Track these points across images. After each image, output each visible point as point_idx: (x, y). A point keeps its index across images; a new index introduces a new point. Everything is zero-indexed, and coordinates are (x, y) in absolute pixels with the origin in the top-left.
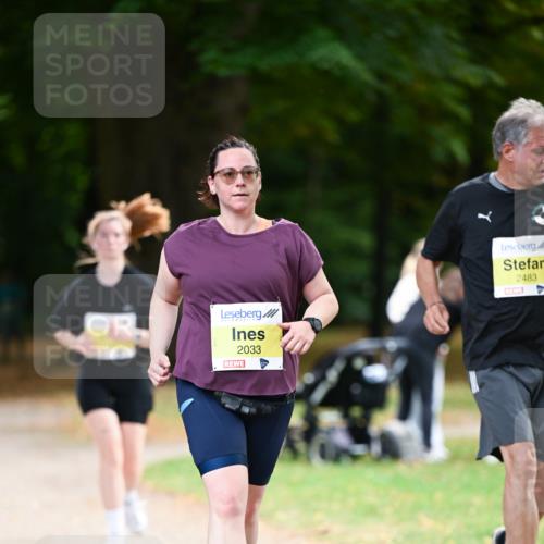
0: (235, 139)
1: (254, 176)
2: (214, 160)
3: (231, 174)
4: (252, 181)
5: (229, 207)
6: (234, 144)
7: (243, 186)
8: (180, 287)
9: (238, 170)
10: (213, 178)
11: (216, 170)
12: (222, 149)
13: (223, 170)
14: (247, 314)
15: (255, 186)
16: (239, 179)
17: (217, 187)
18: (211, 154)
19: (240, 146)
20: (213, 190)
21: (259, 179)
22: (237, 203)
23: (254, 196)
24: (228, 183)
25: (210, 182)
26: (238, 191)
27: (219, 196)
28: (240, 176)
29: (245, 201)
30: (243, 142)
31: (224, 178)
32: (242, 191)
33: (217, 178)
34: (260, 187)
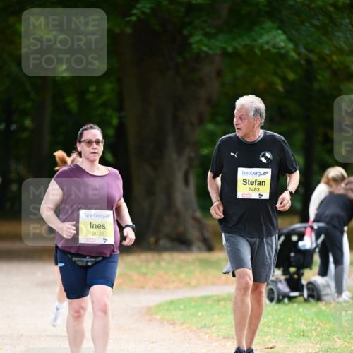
0: (92, 125)
1: (100, 144)
2: (81, 135)
3: (89, 143)
4: (99, 146)
5: (88, 159)
6: (92, 128)
7: (96, 148)
9: (94, 140)
10: (80, 142)
11: (82, 140)
12: (86, 129)
13: (86, 140)
14: (97, 216)
15: (101, 148)
17: (82, 148)
18: (80, 132)
20: (79, 149)
22: (92, 157)
24: (89, 147)
25: (78, 145)
26: (93, 151)
28: (94, 144)
29: (95, 156)
30: (96, 127)
31: (87, 144)
32: (96, 151)
33: (82, 144)
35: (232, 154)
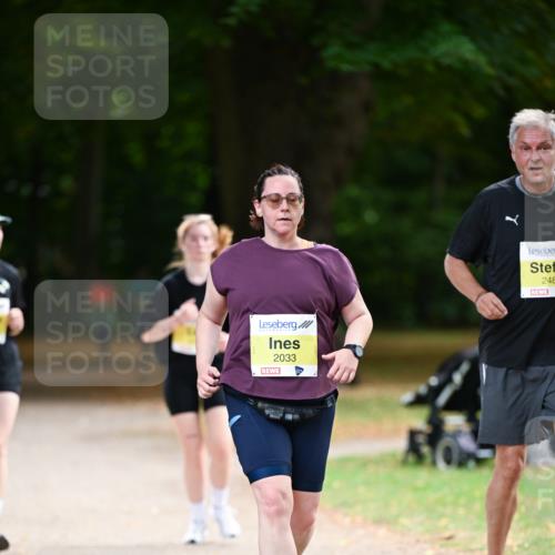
1: (297, 202)
2: (261, 185)
3: (277, 200)
4: (295, 206)
5: (273, 230)
6: (280, 172)
7: (288, 211)
8: (226, 304)
9: (284, 196)
10: (260, 201)
11: (263, 195)
12: (269, 175)
13: (270, 196)
14: (283, 325)
15: (298, 212)
16: (284, 205)
17: (263, 211)
18: (259, 180)
19: (286, 173)
20: (259, 212)
21: (302, 204)
22: (281, 227)
23: (297, 221)
24: (274, 208)
25: (256, 206)
26: (282, 215)
27: (265, 219)
28: (284, 201)
29: (288, 225)
30: (289, 170)
31: (270, 203)
32: (287, 215)
33: (264, 202)
34: (302, 212)
35: (508, 218)
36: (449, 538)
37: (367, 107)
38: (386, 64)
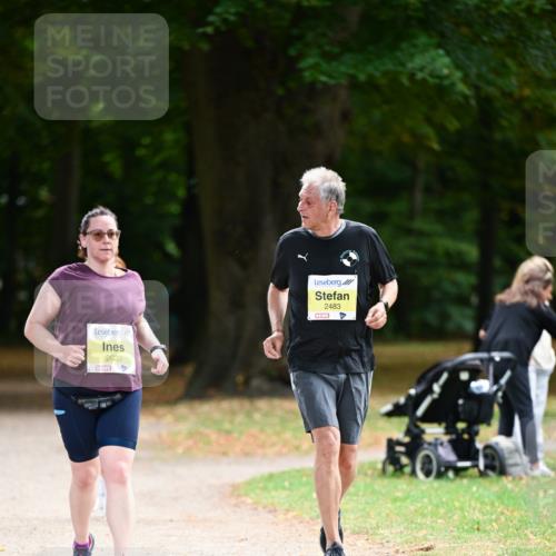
3: (99, 235)
6: (102, 213)
7: (108, 243)
9: (105, 232)
10: (85, 235)
11: (89, 231)
12: (93, 215)
18: (85, 219)
20: (84, 244)
22: (102, 255)
24: (97, 240)
26: (103, 247)
28: (106, 237)
33: (88, 237)
35: (300, 256)
36: (428, 549)
37: (346, 116)
38: (362, 77)
